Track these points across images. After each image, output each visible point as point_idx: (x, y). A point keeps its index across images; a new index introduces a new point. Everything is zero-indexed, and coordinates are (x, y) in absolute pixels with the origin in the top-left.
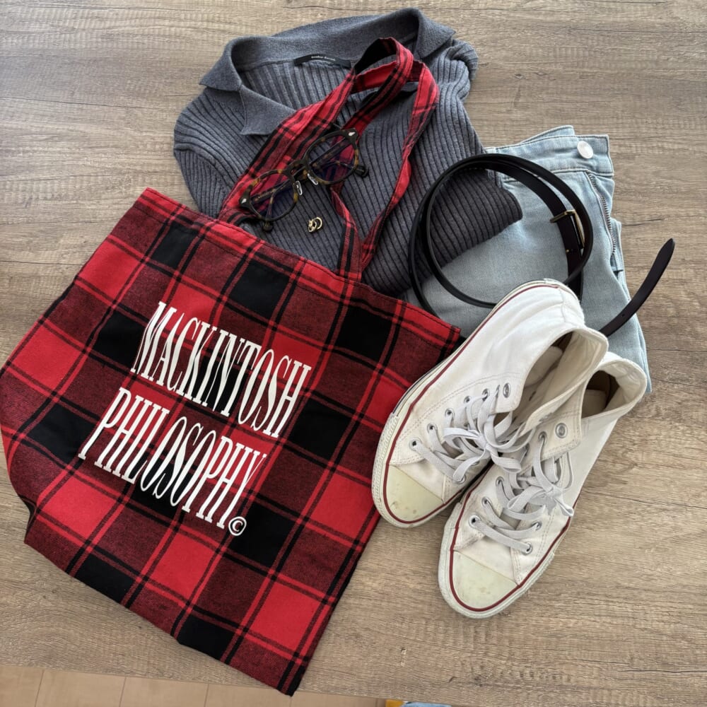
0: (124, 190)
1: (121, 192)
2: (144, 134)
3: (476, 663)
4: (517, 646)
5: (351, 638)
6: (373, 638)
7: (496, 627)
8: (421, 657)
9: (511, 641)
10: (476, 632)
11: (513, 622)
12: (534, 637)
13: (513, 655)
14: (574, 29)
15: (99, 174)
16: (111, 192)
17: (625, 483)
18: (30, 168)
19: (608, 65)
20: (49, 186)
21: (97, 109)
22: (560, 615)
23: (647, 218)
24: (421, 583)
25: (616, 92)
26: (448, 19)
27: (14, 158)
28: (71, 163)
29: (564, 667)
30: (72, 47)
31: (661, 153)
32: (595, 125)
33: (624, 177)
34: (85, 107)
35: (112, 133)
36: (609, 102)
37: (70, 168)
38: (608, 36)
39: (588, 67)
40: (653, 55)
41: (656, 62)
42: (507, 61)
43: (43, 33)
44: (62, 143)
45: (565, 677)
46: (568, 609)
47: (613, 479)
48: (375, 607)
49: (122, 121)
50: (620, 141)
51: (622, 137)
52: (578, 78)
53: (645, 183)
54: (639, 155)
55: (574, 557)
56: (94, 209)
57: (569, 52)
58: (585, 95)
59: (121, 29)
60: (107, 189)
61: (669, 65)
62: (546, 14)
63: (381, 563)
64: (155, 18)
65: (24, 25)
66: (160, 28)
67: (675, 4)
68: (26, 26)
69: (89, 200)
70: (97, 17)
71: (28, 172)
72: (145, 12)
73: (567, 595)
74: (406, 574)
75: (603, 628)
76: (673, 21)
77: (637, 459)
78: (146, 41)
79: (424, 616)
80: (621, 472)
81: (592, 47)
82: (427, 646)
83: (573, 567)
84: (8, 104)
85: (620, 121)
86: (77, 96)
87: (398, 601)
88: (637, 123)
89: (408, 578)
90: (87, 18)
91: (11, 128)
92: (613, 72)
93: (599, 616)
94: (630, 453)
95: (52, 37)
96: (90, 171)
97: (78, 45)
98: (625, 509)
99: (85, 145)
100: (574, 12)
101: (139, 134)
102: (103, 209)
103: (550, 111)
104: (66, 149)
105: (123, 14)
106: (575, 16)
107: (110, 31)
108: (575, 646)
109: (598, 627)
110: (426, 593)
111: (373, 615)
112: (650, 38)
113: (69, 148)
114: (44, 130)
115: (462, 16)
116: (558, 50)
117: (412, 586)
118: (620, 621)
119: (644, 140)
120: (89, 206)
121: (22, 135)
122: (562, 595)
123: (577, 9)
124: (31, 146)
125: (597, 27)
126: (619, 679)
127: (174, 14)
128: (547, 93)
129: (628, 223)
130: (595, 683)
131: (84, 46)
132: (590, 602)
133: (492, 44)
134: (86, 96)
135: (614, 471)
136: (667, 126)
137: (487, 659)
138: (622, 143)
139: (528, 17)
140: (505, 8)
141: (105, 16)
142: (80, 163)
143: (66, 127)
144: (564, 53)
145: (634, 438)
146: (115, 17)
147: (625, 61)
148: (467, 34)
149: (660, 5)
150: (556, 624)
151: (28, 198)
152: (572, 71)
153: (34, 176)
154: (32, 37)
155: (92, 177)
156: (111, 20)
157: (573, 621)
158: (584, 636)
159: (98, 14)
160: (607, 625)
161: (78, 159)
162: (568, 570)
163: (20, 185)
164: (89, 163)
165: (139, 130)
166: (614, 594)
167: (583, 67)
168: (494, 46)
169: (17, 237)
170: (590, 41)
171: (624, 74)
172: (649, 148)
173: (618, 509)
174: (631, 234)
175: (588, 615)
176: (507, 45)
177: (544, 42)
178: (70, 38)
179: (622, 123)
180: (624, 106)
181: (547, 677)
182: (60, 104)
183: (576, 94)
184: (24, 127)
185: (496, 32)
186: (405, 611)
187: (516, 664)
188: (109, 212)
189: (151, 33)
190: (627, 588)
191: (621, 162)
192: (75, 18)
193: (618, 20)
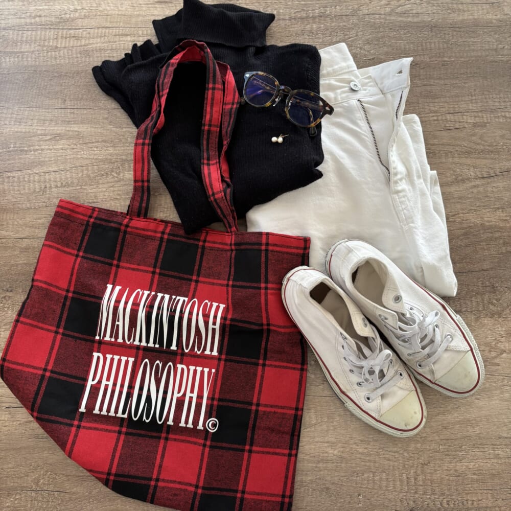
0: (115, 175)
1: (113, 178)
2: (124, 130)
3: (409, 499)
4: (437, 485)
5: (324, 491)
6: (338, 489)
7: (421, 473)
8: (372, 499)
9: (432, 481)
10: (408, 478)
11: (432, 468)
12: (447, 478)
13: (434, 491)
14: (435, 27)
15: (95, 164)
16: (106, 177)
17: (498, 365)
18: (41, 163)
19: (462, 54)
20: (58, 176)
21: (85, 112)
22: (463, 461)
23: (498, 170)
24: (366, 448)
25: (469, 75)
26: (341, 24)
27: (27, 156)
28: (72, 157)
29: (469, 496)
30: (58, 63)
31: (505, 120)
32: (456, 102)
33: (479, 141)
34: (75, 111)
35: (99, 131)
36: (465, 83)
37: (72, 160)
38: (460, 31)
39: (446, 57)
40: (493, 45)
41: (496, 50)
42: (388, 55)
43: (33, 52)
44: (63, 142)
45: (470, 502)
46: (468, 456)
47: (490, 363)
48: (337, 467)
49: (106, 121)
50: (475, 113)
51: (476, 110)
52: (440, 66)
53: (495, 144)
54: (489, 123)
55: (469, 420)
56: (95, 192)
57: (433, 45)
58: (447, 79)
59: (94, 46)
60: (103, 175)
61: (505, 52)
62: (413, 16)
63: (338, 437)
64: (119, 35)
65: (16, 46)
66: (124, 44)
67: (505, 4)
68: (19, 47)
69: (90, 185)
70: (74, 37)
71: (40, 166)
72: (111, 30)
73: (466, 447)
74: (355, 443)
75: (493, 466)
76: (505, 17)
77: (505, 347)
78: (115, 55)
79: (371, 470)
80: (495, 358)
81: (449, 40)
82: (375, 491)
83: (469, 427)
84: (16, 113)
85: (474, 98)
86: (68, 102)
87: (353, 461)
88: (486, 98)
89: (358, 445)
90: (66, 38)
91: (21, 132)
92: (466, 60)
93: (489, 458)
94: (500, 343)
95: (41, 55)
96: (88, 162)
97: (63, 61)
98: (500, 383)
99: (81, 142)
100: (434, 13)
101: (121, 130)
102: (102, 192)
103: (423, 93)
104: (67, 146)
105: (94, 33)
106: (434, 17)
107: (86, 48)
108: (475, 480)
109: (489, 466)
110: (371, 455)
111: (336, 473)
112: (490, 32)
113: (68, 145)
114: (47, 132)
115: (351, 21)
116: (424, 44)
117: (361, 450)
118: (503, 461)
119: (492, 112)
120: (90, 190)
121: (31, 137)
122: (463, 447)
123: (435, 11)
124: (39, 146)
125: (451, 25)
126: (505, 499)
127: (134, 31)
128: (420, 79)
129: (485, 176)
130: (490, 504)
131: (67, 62)
132: (482, 449)
133: (376, 42)
134: (76, 102)
135: (489, 357)
136: (507, 100)
137: (417, 496)
138: (476, 115)
139: (400, 19)
140: (382, 12)
141: (80, 35)
142: (79, 156)
143: (64, 128)
144: (429, 46)
145: (502, 333)
146: (88, 35)
147: (474, 50)
148: (357, 36)
149: (494, 4)
150: (461, 467)
151: (43, 187)
152: (436, 61)
153: (45, 169)
154: (25, 56)
155: (90, 167)
156: (86, 38)
157: (472, 464)
158: (480, 473)
159: (74, 34)
160: (495, 464)
161: (77, 153)
162: (465, 429)
163: (36, 177)
164: (85, 156)
165: (120, 127)
166: (498, 443)
167: (444, 57)
168: (377, 44)
169: (40, 218)
170: (447, 36)
171: (473, 60)
172: (495, 117)
173: (496, 384)
174: (488, 183)
175: (481, 459)
176: (387, 42)
177: (413, 39)
178: (56, 55)
179: (475, 99)
180: (476, 86)
181: (458, 504)
182: (56, 110)
183: (439, 78)
184: (31, 131)
185: (377, 32)
186: (358, 469)
187: (437, 497)
188: (107, 194)
189: (118, 48)
190: (506, 438)
191: (477, 130)
192: (56, 38)
193: (466, 18)
